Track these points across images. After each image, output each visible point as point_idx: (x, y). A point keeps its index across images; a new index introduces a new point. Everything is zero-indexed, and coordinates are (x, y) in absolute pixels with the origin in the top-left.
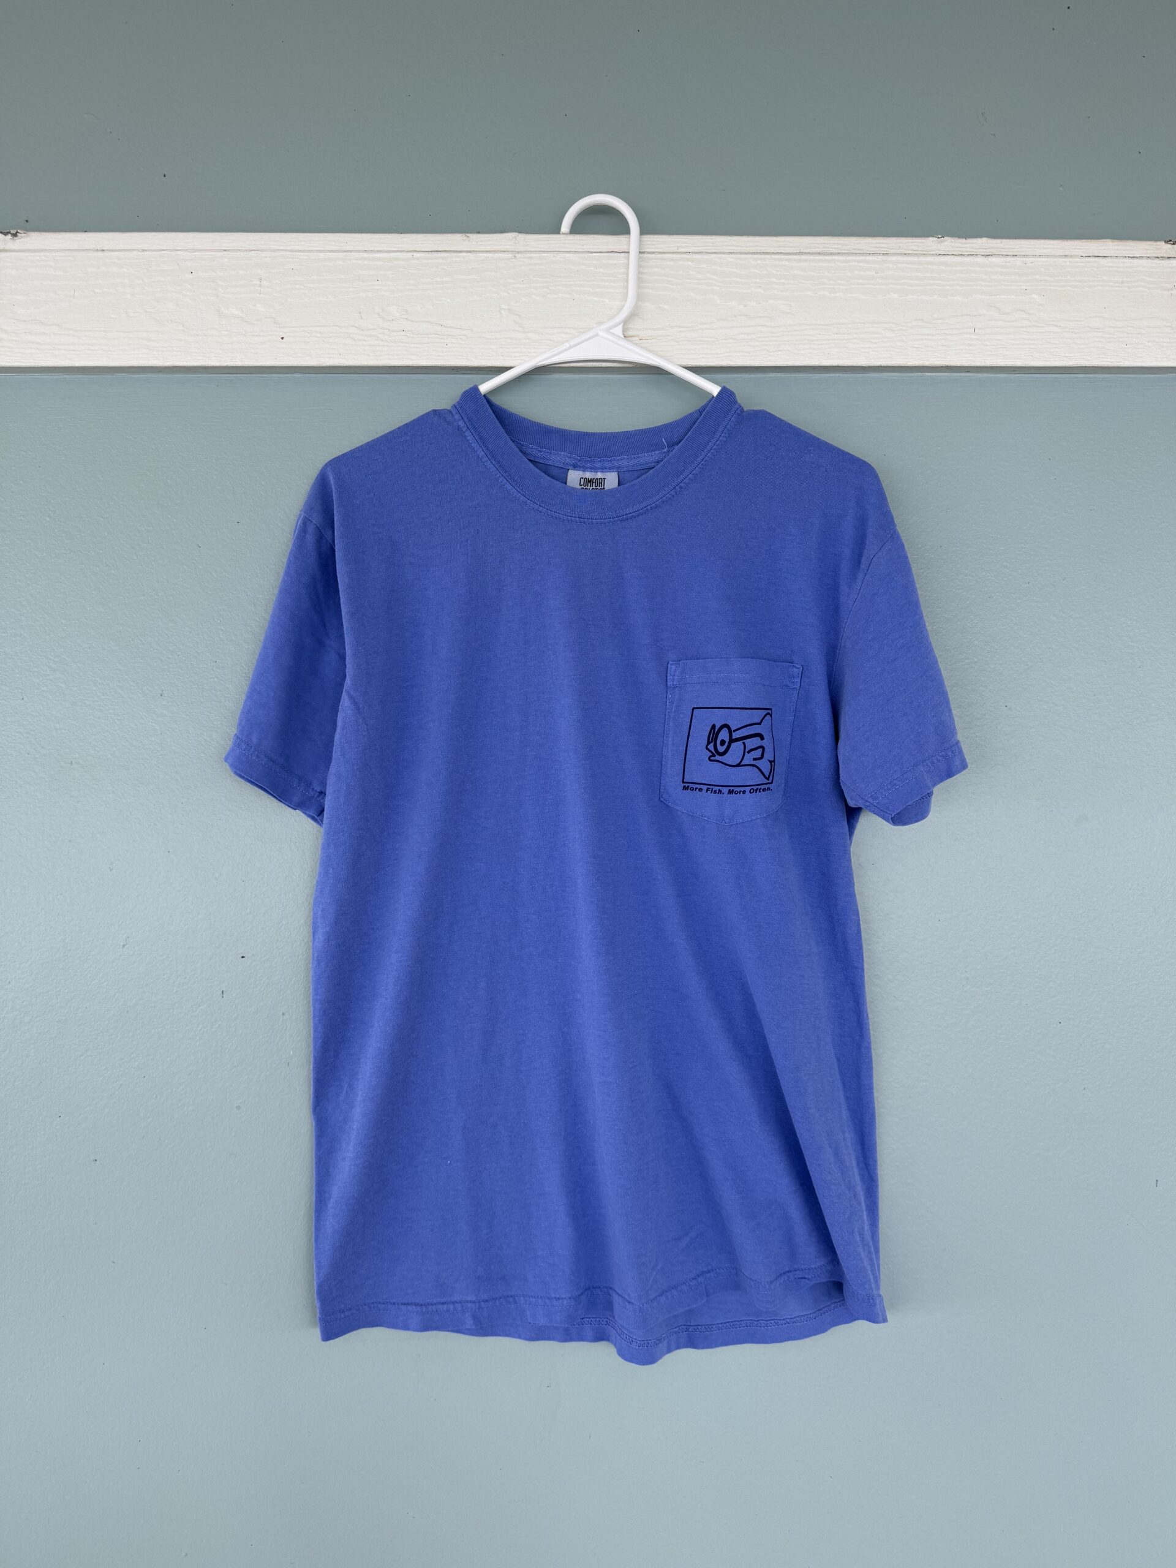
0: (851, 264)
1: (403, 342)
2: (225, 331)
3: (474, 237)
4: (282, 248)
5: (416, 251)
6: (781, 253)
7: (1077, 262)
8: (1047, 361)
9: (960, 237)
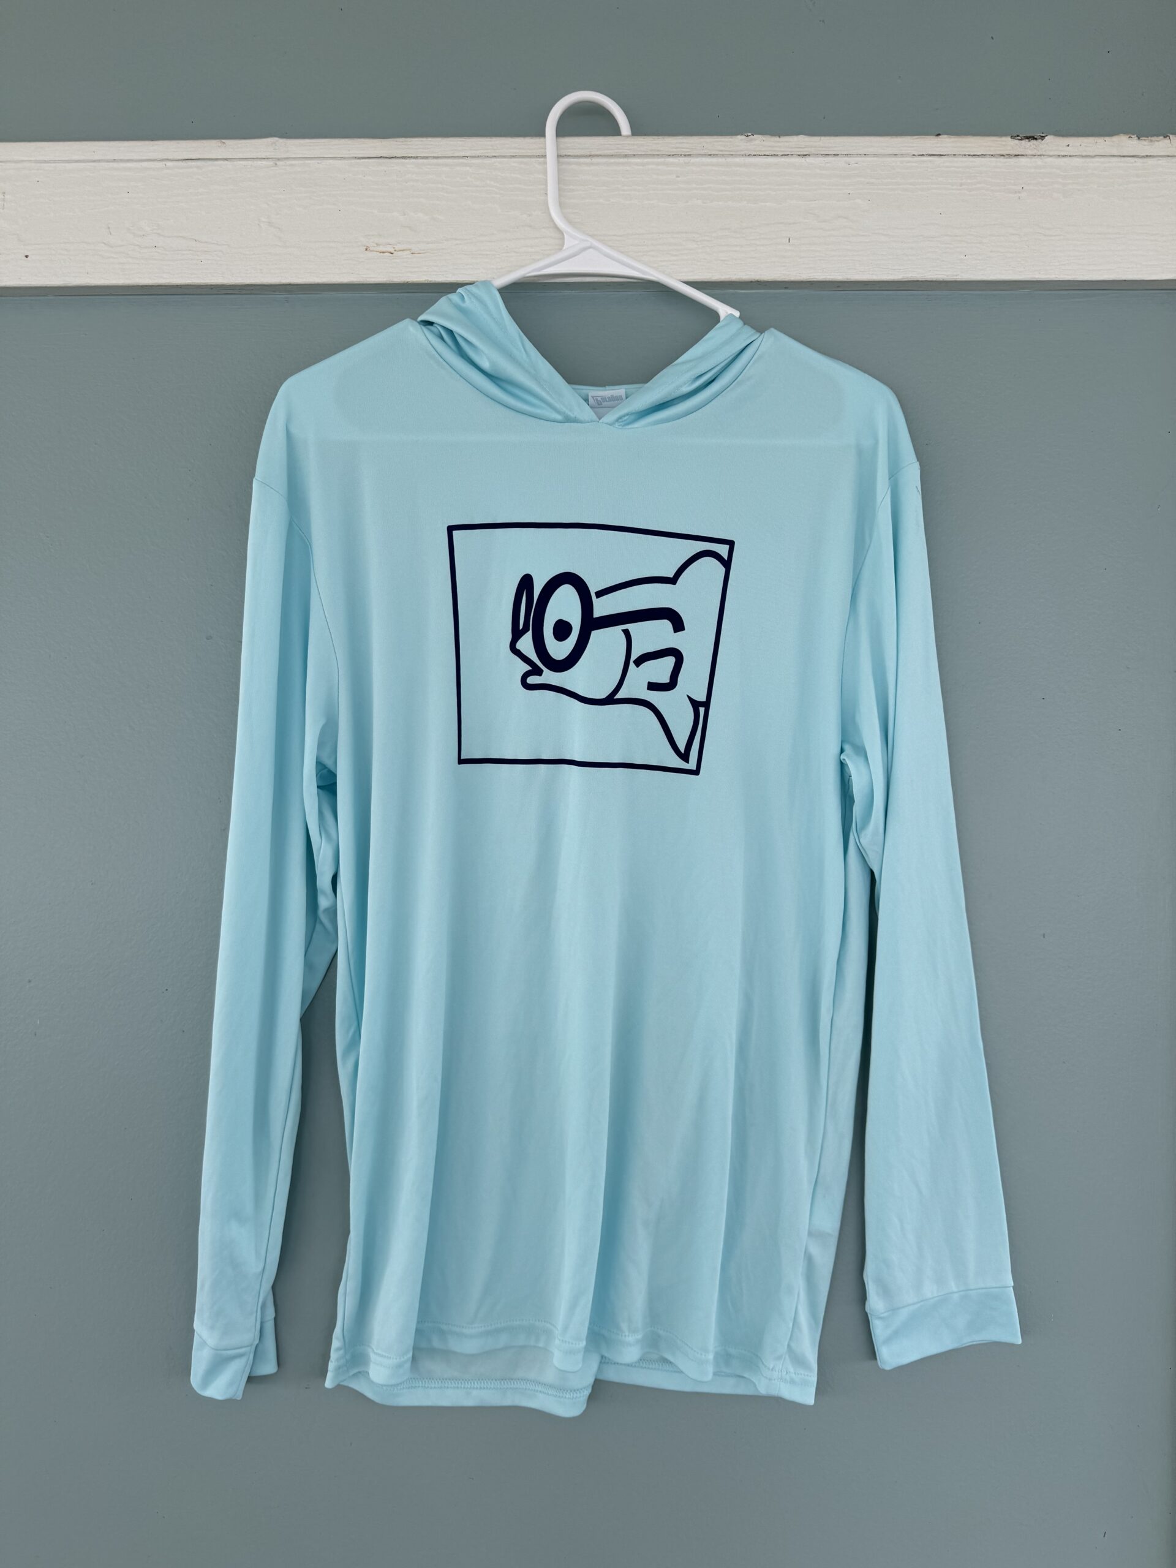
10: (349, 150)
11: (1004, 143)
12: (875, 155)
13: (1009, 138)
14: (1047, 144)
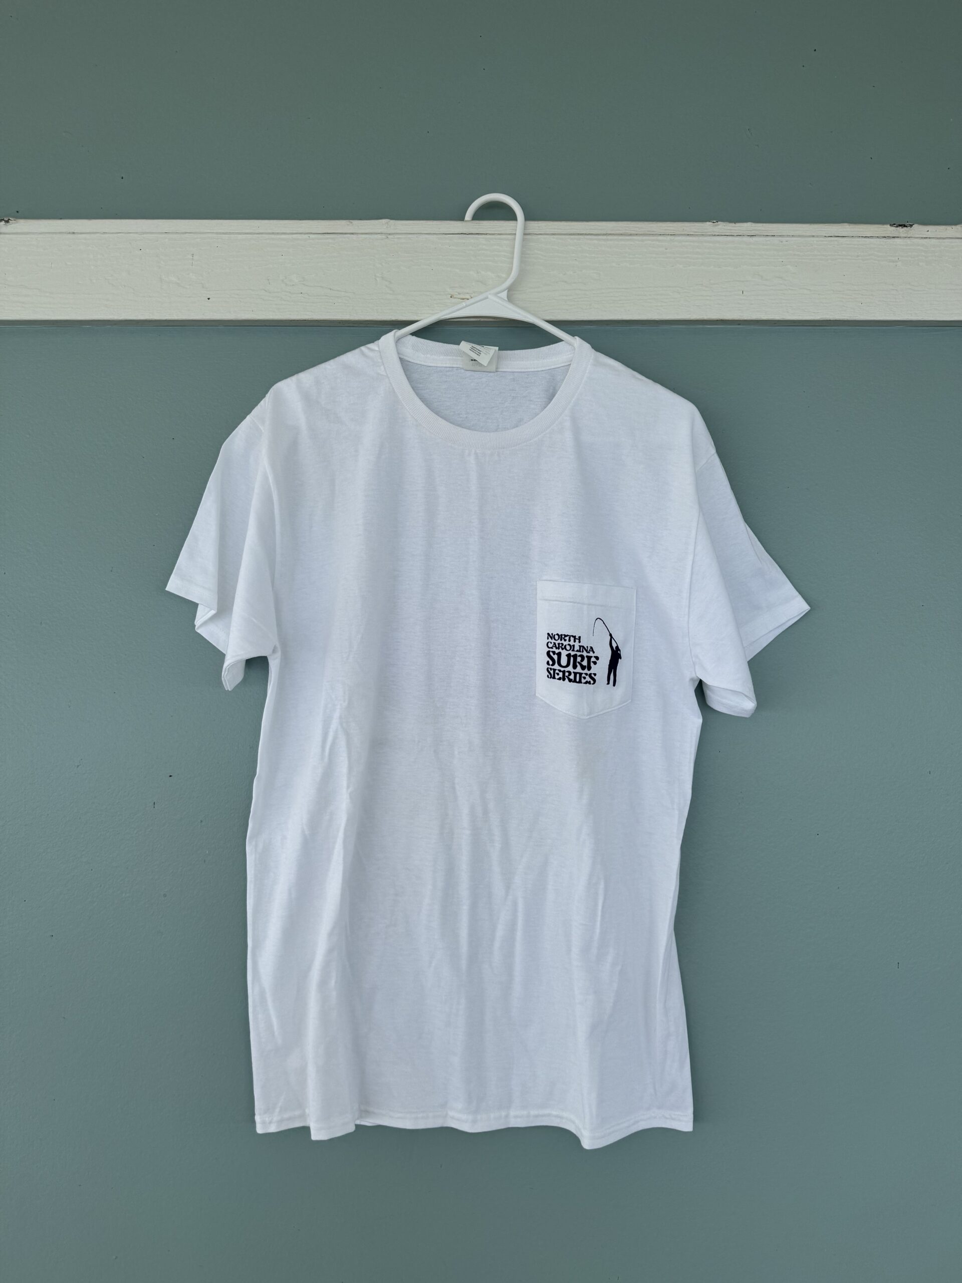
0: (646, 242)
1: (300, 302)
2: (166, 293)
3: (356, 222)
4: (209, 231)
5: (311, 233)
6: (592, 234)
7: (822, 241)
8: (799, 316)
9: (730, 222)
10: (439, 229)
11: (885, 229)
12: (799, 236)
13: (889, 226)
14: (915, 230)
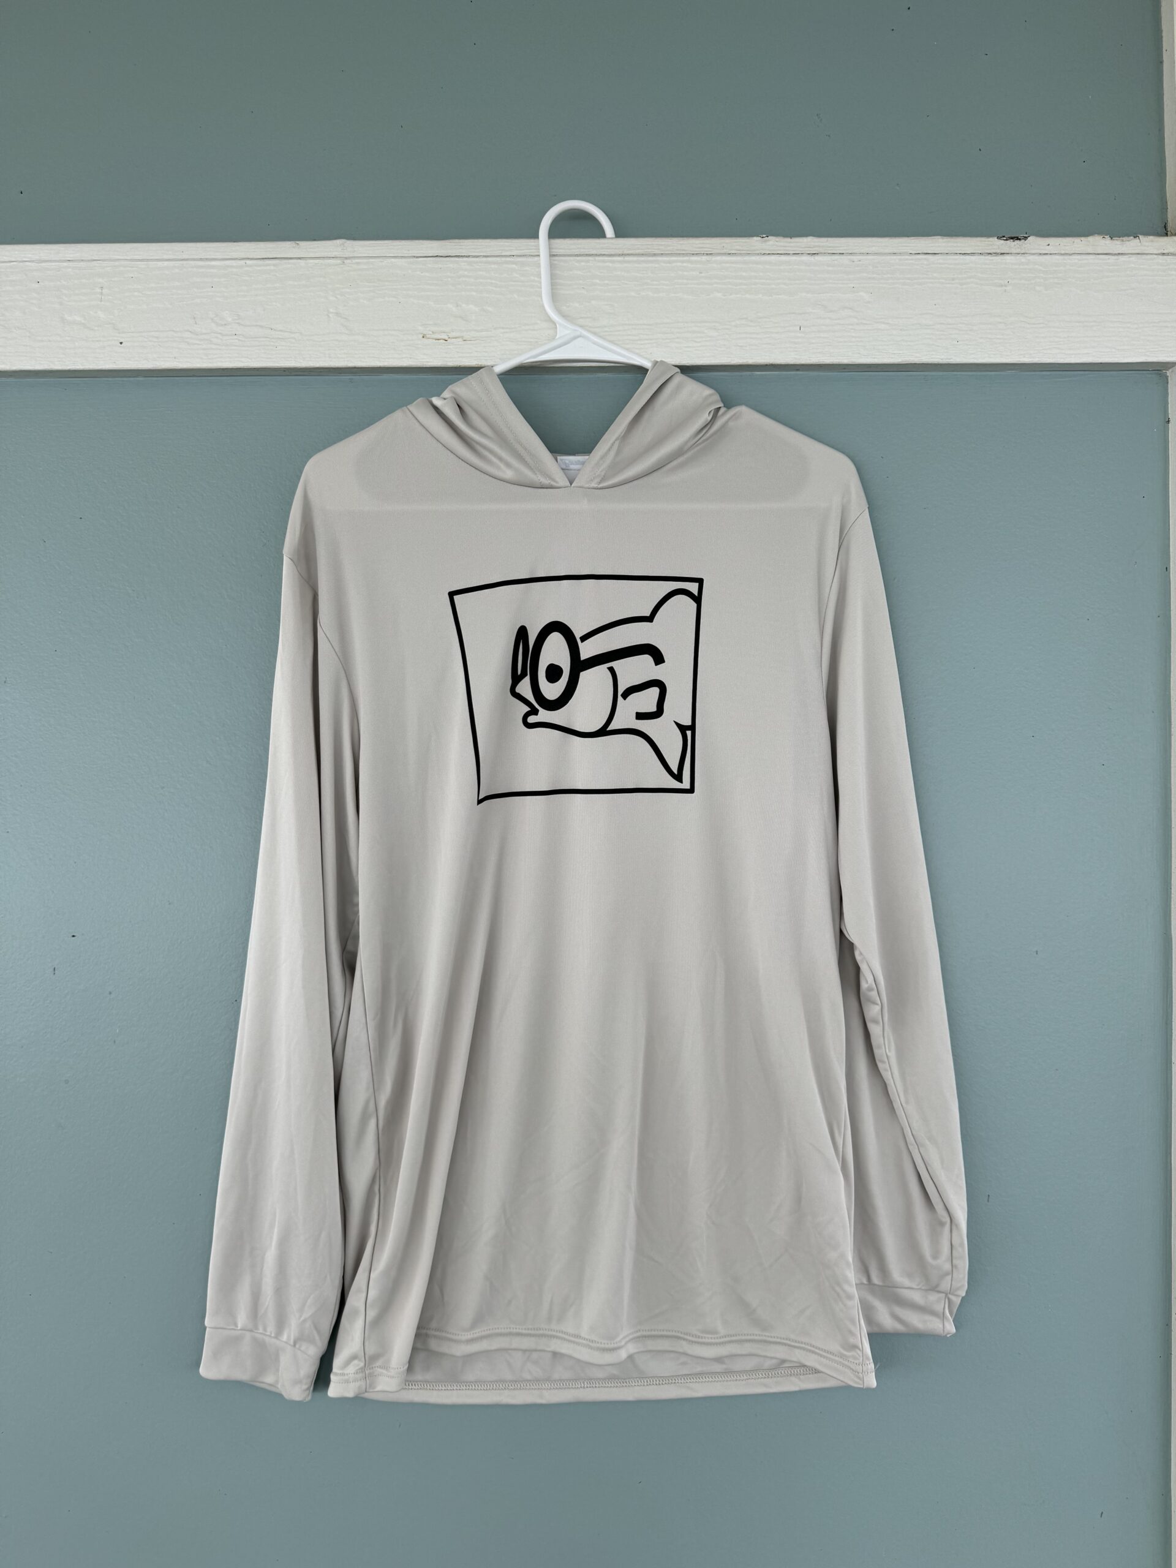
0: (674, 264)
1: (236, 346)
2: (69, 337)
3: (303, 244)
4: (122, 258)
5: (248, 259)
6: (604, 255)
7: (907, 259)
8: (874, 358)
9: (785, 236)
10: (409, 250)
11: (991, 243)
12: (876, 254)
13: (996, 239)
14: (1030, 244)
